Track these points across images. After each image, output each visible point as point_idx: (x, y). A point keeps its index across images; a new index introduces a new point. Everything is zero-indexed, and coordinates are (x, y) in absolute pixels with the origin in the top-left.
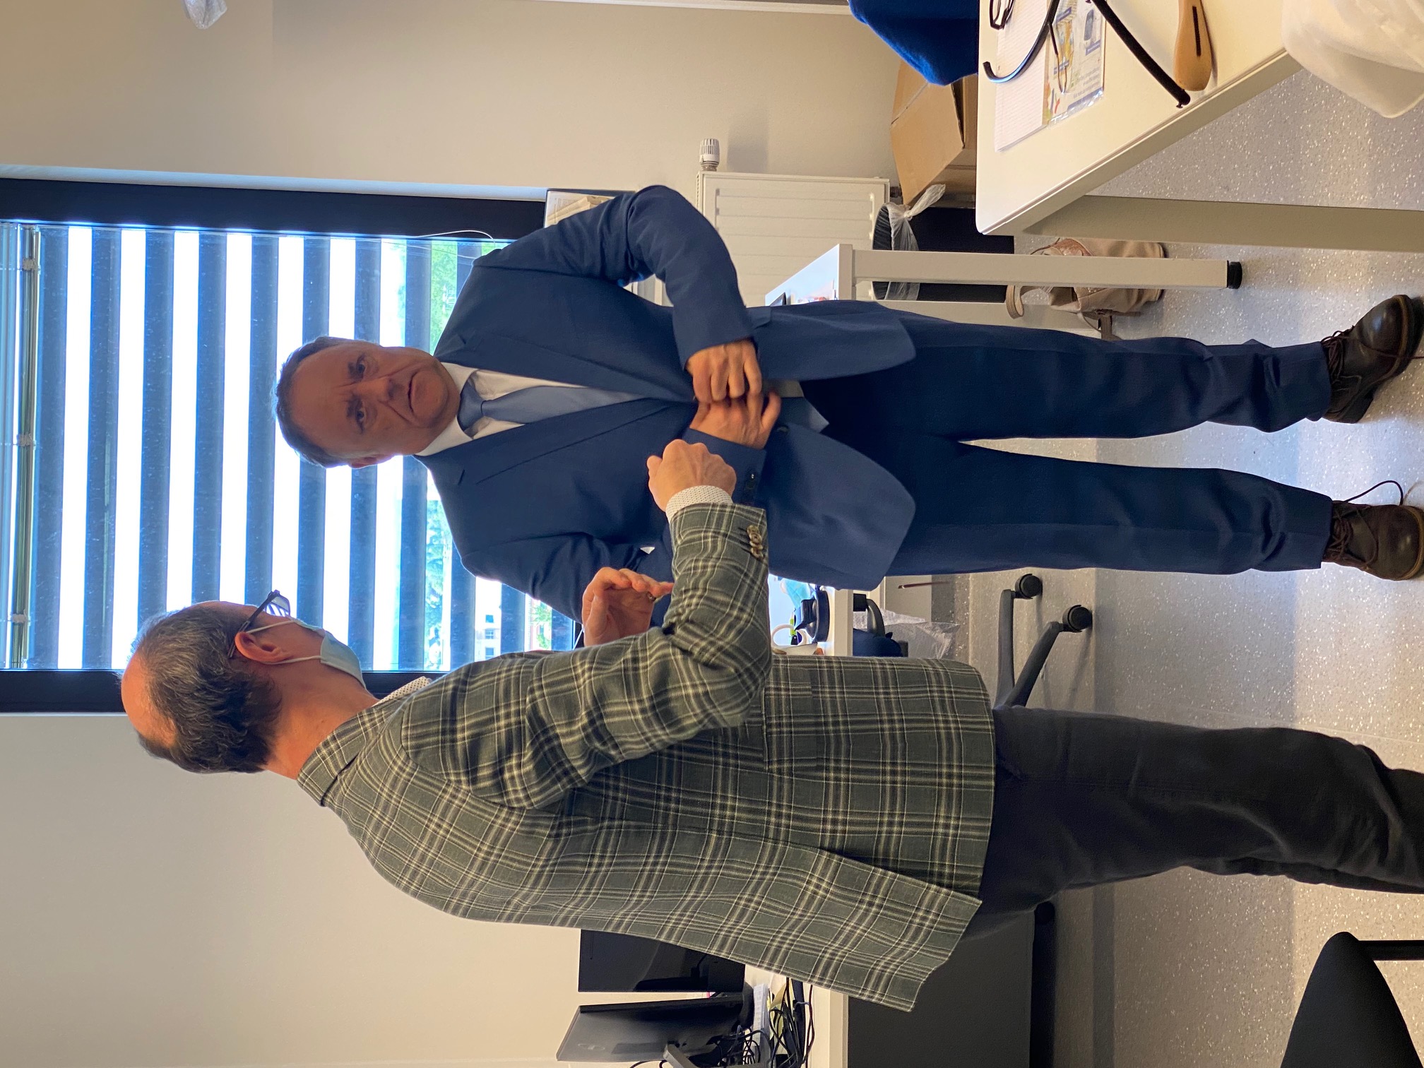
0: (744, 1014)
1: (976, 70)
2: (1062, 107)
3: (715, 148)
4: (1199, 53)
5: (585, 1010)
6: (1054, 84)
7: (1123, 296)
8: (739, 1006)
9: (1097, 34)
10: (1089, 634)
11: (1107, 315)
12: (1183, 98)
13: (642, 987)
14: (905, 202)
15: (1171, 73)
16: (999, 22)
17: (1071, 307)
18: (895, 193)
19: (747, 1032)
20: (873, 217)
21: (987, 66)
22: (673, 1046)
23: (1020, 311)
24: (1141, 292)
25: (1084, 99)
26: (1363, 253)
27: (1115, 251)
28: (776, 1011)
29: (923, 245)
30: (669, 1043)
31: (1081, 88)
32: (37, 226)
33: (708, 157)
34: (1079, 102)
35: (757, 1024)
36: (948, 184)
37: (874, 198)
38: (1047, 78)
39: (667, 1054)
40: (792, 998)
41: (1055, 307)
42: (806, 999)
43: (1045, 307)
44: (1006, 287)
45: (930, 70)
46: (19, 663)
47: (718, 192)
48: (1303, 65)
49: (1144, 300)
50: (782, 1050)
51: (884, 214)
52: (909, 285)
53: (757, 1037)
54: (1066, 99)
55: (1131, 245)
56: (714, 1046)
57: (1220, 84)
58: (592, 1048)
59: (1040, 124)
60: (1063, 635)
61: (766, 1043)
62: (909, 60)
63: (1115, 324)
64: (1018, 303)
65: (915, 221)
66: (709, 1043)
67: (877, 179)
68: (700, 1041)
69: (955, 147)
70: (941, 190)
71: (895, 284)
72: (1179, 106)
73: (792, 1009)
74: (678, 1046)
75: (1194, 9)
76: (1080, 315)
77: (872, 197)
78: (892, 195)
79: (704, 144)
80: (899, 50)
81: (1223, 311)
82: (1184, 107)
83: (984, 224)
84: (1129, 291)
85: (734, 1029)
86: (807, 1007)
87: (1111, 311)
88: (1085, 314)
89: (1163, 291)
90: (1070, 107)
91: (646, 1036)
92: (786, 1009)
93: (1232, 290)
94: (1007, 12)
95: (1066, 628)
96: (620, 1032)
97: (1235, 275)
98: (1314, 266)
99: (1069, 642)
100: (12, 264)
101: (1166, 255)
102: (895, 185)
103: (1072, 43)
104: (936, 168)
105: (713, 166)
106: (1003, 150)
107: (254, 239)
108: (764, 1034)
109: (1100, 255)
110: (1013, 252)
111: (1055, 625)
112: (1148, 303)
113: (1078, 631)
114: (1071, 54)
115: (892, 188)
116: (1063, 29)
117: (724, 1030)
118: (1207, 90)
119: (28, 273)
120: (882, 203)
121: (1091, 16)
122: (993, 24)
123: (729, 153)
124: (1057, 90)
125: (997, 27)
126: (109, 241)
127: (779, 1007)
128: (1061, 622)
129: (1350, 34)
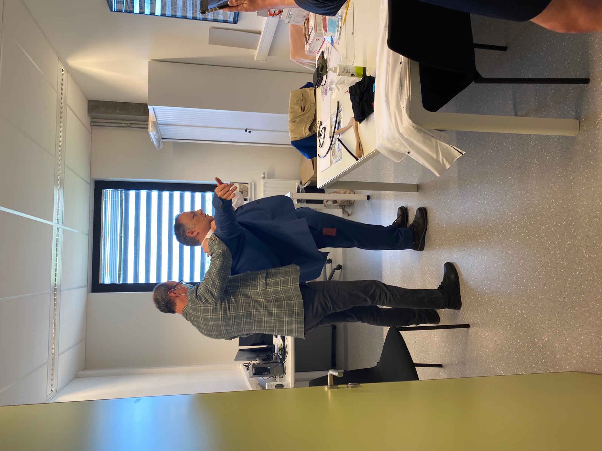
0: (273, 350)
1: (316, 156)
2: (334, 162)
3: (264, 174)
4: (360, 150)
5: (240, 350)
6: (332, 158)
7: (346, 202)
8: (272, 348)
9: (340, 148)
10: (341, 270)
11: (344, 206)
12: (357, 160)
13: (252, 345)
14: (303, 184)
15: (355, 155)
16: (321, 146)
17: (336, 204)
18: (301, 183)
19: (274, 354)
20: (296, 188)
21: (319, 155)
22: (258, 357)
23: (326, 205)
24: (350, 201)
25: (338, 161)
26: (393, 192)
27: (345, 193)
28: (280, 349)
29: (306, 192)
30: (258, 356)
31: (337, 158)
32: (123, 191)
33: (263, 176)
34: (337, 161)
35: (276, 352)
36: (311, 181)
37: (297, 184)
38: (330, 157)
39: (257, 359)
40: (283, 346)
41: (333, 205)
42: (286, 346)
43: (331, 205)
44: (323, 200)
45: (307, 156)
46: (120, 282)
47: (265, 183)
48: (381, 152)
49: (350, 203)
50: (281, 357)
51: (299, 187)
52: (304, 200)
53: (276, 355)
54: (334, 161)
55: (348, 191)
56: (267, 357)
57: (364, 157)
58: (241, 358)
59: (329, 166)
60: (336, 271)
61: (278, 356)
62: (303, 154)
63: (345, 208)
64: (326, 204)
65: (305, 188)
66: (266, 356)
67: (297, 180)
68: (264, 356)
69: (313, 173)
70: (310, 182)
71: (302, 200)
72: (356, 161)
73: (283, 348)
74: (259, 357)
75: (359, 142)
76: (338, 206)
77: (296, 184)
78: (300, 183)
79: (262, 173)
80: (301, 152)
81: (366, 205)
82: (358, 161)
83: (319, 186)
84: (348, 201)
85: (271, 353)
86: (286, 348)
87: (344, 205)
88: (339, 206)
89: (354, 201)
90: (335, 162)
91: (253, 355)
92: (282, 348)
93: (368, 201)
94: (322, 144)
95: (337, 269)
96: (248, 355)
97: (368, 197)
98: (384, 195)
99: (337, 272)
100: (118, 199)
101: (355, 194)
102: (301, 181)
103: (335, 150)
104: (309, 178)
105: (264, 178)
106: (322, 171)
107: (169, 193)
108: (277, 354)
109: (342, 193)
110: (324, 193)
111: (334, 268)
112: (351, 204)
113: (339, 270)
114: (335, 152)
115: (300, 182)
116: (333, 147)
117: (269, 353)
118: (362, 158)
119: (122, 201)
120: (298, 185)
121: (339, 144)
122: (320, 147)
123: (267, 175)
124: (333, 159)
125: (321, 147)
126: (138, 194)
127: (280, 348)
128: (336, 268)
129: (389, 146)
